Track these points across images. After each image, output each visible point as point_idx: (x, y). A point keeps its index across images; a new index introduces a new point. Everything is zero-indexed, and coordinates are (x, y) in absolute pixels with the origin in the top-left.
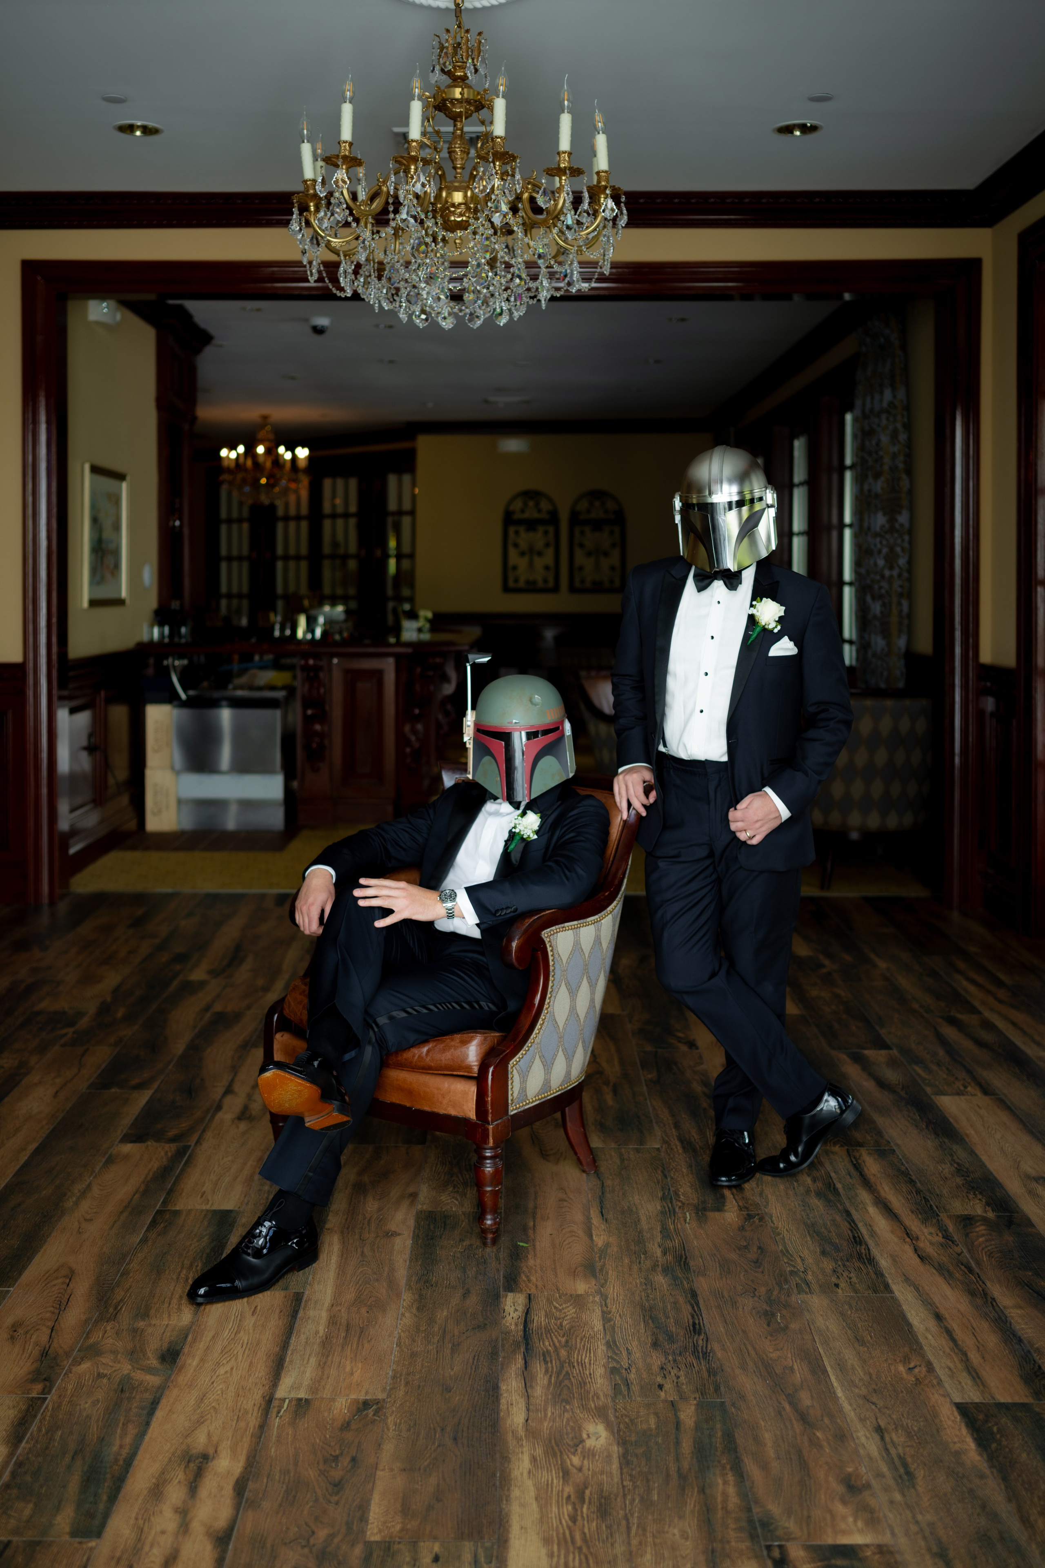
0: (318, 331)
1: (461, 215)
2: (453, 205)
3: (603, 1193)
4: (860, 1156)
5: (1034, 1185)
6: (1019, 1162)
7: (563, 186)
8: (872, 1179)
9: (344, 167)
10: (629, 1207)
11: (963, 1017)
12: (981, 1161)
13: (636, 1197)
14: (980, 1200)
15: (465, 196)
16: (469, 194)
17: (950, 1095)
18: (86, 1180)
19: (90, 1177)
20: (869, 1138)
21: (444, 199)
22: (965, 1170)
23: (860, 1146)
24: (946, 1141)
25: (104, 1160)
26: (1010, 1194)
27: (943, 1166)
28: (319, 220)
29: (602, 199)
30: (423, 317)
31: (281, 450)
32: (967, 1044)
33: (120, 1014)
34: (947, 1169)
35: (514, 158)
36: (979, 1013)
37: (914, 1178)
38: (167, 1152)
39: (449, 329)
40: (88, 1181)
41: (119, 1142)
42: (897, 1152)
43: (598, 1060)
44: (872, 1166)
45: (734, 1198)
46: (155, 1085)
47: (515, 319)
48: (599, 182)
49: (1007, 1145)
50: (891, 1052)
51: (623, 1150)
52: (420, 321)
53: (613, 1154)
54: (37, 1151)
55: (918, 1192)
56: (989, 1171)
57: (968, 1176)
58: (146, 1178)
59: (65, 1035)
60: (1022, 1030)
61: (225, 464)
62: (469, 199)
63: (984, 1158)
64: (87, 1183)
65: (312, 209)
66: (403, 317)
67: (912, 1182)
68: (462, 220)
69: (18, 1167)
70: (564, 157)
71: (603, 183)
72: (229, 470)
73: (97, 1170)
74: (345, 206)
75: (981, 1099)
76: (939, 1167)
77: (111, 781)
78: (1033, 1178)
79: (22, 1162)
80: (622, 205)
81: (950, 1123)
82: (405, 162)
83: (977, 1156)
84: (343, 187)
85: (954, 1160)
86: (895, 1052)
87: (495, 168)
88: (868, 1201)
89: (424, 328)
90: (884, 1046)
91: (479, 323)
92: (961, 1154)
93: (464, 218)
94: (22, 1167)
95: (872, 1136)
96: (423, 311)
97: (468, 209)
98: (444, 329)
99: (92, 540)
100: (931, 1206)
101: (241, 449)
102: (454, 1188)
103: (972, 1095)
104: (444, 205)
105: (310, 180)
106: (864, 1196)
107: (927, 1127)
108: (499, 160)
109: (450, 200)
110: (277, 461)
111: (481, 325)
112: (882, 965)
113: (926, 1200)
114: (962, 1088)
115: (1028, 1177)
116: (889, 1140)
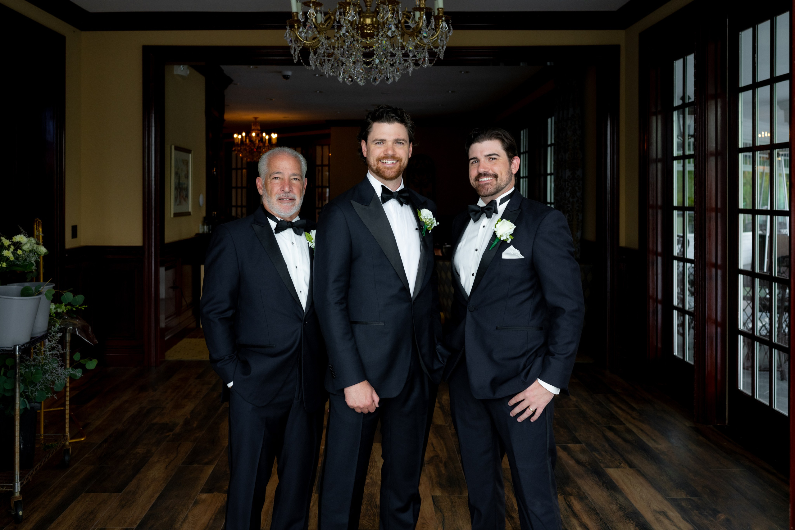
0: (286, 77)
1: (370, 30)
2: (366, 25)
3: (444, 520)
4: (570, 500)
5: (658, 516)
6: (650, 503)
7: (422, 17)
8: (578, 513)
9: (313, 7)
10: (457, 527)
11: (616, 426)
12: (631, 503)
13: (461, 522)
14: (632, 523)
15: (372, 21)
16: (374, 19)
17: (613, 468)
18: (185, 513)
19: (187, 511)
20: (574, 491)
21: (362, 22)
22: (624, 508)
23: (570, 495)
24: (613, 492)
25: (193, 502)
26: (647, 520)
27: (612, 505)
28: (299, 33)
29: (440, 22)
30: (350, 79)
31: (264, 134)
32: (619, 441)
33: (195, 425)
34: (614, 507)
35: (398, 3)
36: (624, 424)
37: (598, 512)
38: (224, 498)
39: (363, 86)
40: (186, 513)
41: (200, 493)
42: (589, 498)
43: (435, 449)
44: (577, 506)
45: (510, 523)
46: (216, 462)
47: (396, 81)
48: (439, 13)
49: (643, 494)
50: (582, 445)
51: (452, 497)
52: (348, 82)
53: (447, 499)
54: (159, 498)
55: (601, 519)
56: (635, 508)
57: (625, 511)
58: (215, 512)
59: (169, 436)
60: (646, 433)
61: (236, 141)
62: (374, 22)
63: (632, 501)
64: (186, 515)
65: (296, 27)
66: (340, 79)
67: (597, 514)
68: (370, 32)
69: (150, 506)
70: (422, 2)
71: (441, 14)
72: (237, 145)
73: (190, 508)
74: (313, 26)
75: (628, 470)
76: (611, 506)
77: (184, 303)
78: (658, 512)
79: (152, 504)
80: (450, 25)
81: (614, 483)
82: (344, 5)
83: (629, 500)
84: (312, 17)
85: (617, 503)
86: (584, 445)
87: (389, 8)
88: (576, 524)
89: (350, 85)
90: (578, 442)
91: (378, 82)
92: (621, 499)
93: (371, 31)
94: (153, 506)
95: (576, 490)
96: (350, 77)
97: (374, 27)
98: (360, 86)
99: (175, 184)
100: (608, 527)
101: (244, 134)
102: (369, 517)
103: (624, 468)
104: (362, 25)
105: (295, 13)
106: (574, 522)
107: (603, 484)
108: (391, 4)
109: (364, 23)
110: (262, 140)
111: (379, 84)
112: (574, 399)
113: (606, 524)
114: (619, 464)
115: (655, 511)
116: (584, 491)
